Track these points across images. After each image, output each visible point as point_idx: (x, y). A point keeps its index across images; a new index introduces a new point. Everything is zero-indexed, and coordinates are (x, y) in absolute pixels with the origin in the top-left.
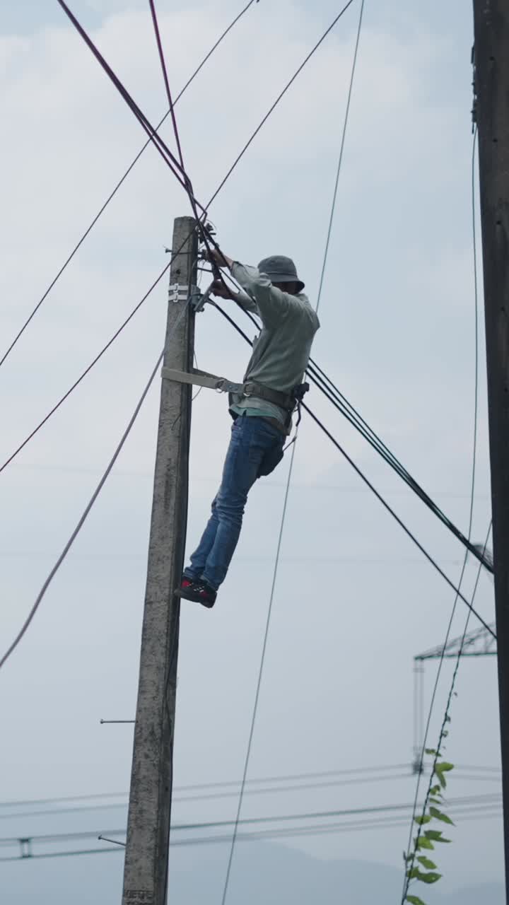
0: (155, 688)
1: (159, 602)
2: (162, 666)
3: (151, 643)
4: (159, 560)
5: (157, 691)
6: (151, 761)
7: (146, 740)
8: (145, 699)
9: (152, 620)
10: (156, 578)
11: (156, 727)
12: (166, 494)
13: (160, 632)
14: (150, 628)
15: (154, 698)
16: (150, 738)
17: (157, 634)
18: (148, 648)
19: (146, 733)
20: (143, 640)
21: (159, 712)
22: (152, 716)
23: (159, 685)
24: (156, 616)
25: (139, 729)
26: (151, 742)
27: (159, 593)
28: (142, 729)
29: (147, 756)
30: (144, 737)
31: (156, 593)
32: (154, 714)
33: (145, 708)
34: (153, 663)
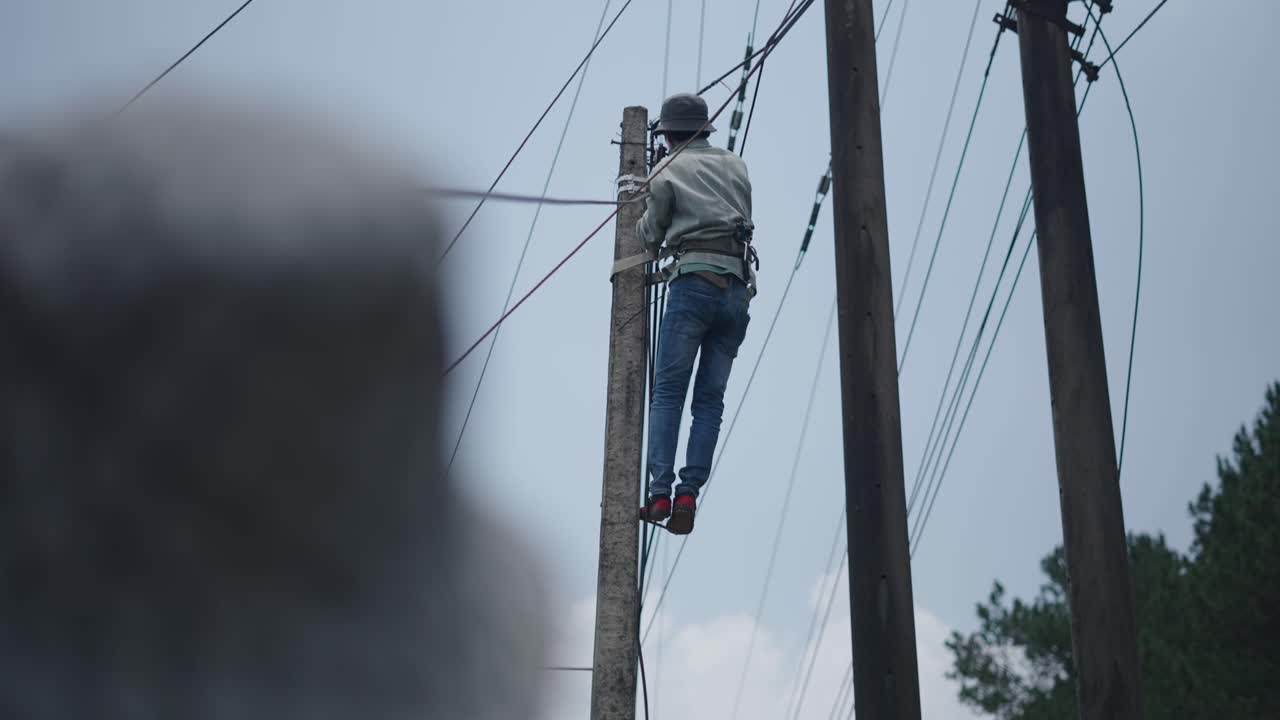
0: (622, 626)
1: (624, 523)
2: (630, 599)
3: (614, 571)
4: (621, 475)
5: (625, 629)
6: (620, 715)
7: (612, 689)
8: (609, 638)
9: (616, 543)
10: (617, 495)
11: (625, 672)
12: (628, 400)
13: (626, 559)
14: (613, 553)
15: (621, 637)
16: (618, 687)
17: (623, 560)
18: (610, 576)
19: (612, 680)
20: (602, 566)
21: (629, 655)
22: (620, 659)
23: (627, 623)
24: (621, 540)
25: (601, 676)
26: (620, 691)
27: (622, 514)
28: (606, 675)
29: (614, 709)
30: (610, 685)
31: (619, 513)
32: (622, 657)
33: (609, 650)
34: (619, 596)
